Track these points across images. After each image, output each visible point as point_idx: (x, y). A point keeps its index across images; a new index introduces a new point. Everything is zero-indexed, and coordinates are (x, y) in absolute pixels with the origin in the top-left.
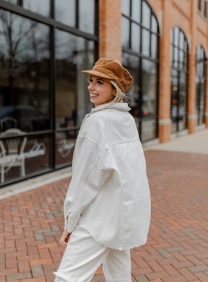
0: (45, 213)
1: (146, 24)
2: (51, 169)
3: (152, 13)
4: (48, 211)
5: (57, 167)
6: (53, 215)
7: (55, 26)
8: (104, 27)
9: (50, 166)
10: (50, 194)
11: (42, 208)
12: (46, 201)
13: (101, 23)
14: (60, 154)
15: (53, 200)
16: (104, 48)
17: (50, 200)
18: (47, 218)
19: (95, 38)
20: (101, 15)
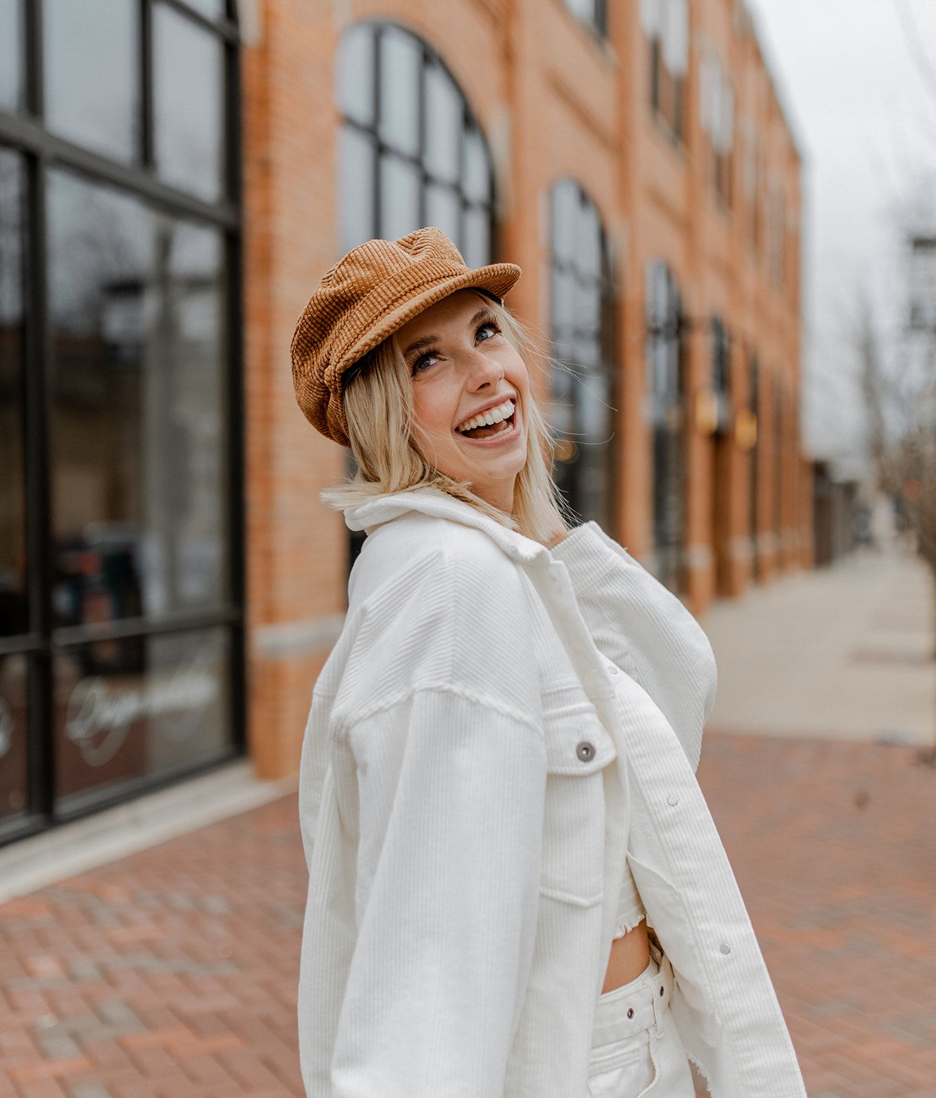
0: (33, 1033)
1: (441, 161)
2: (36, 819)
3: (469, 121)
4: (47, 1021)
5: (65, 806)
6: (75, 1037)
7: (47, 150)
8: (266, 167)
9: (29, 808)
10: (42, 940)
11: (14, 1008)
12: (29, 973)
13: (251, 152)
14: (75, 747)
15: (65, 964)
16: (267, 262)
17: (46, 966)
18: (44, 1055)
19: (225, 215)
20: (250, 115)
